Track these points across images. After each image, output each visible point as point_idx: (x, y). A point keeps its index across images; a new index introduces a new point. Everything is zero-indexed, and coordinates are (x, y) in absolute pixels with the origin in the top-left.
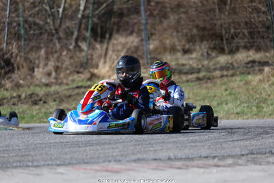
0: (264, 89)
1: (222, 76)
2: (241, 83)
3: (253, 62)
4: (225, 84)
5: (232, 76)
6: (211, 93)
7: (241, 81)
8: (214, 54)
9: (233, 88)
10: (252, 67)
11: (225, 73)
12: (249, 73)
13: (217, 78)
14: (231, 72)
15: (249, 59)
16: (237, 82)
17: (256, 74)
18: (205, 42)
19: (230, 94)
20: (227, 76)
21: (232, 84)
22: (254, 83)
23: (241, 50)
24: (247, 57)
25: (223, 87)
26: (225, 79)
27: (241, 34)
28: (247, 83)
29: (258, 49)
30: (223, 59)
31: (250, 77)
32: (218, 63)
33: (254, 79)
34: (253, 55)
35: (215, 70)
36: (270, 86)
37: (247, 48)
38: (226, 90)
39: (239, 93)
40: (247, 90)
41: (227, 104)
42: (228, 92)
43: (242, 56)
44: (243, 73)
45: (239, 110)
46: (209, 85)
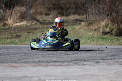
0: (81, 32)
2: (71, 29)
3: (77, 20)
5: (67, 26)
7: (71, 28)
10: (76, 22)
12: (75, 25)
14: (67, 24)
15: (75, 19)
16: (69, 29)
17: (78, 25)
18: (55, 11)
22: (77, 29)
23: (71, 15)
24: (74, 17)
27: (71, 8)
28: (74, 29)
29: (79, 14)
31: (75, 27)
33: (77, 27)
34: (76, 17)
36: (84, 31)
37: (74, 14)
40: (74, 32)
43: (72, 17)
44: (72, 25)
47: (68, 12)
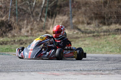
1: (104, 35)
2: (113, 39)
3: (118, 29)
4: (105, 38)
5: (109, 35)
6: (99, 42)
7: (112, 37)
8: (101, 25)
9: (109, 40)
10: (118, 31)
11: (105, 34)
12: (116, 34)
13: (102, 36)
14: (108, 33)
15: (116, 28)
16: (111, 38)
17: (119, 35)
18: (97, 20)
19: (108, 43)
20: (106, 35)
21: (108, 39)
22: (118, 39)
23: (113, 24)
24: (116, 27)
25: (105, 40)
26: (106, 36)
27: (113, 17)
28: (115, 38)
29: (120, 24)
30: (105, 28)
31: (116, 36)
32: (103, 29)
33: (118, 37)
34: (118, 26)
35: (101, 32)
37: (115, 23)
38: (106, 41)
39: (111, 43)
40: (115, 41)
41: (106, 47)
42: (106, 42)
43: (113, 27)
44: (113, 34)
45: (111, 50)
46: (98, 38)
47: (110, 22)
